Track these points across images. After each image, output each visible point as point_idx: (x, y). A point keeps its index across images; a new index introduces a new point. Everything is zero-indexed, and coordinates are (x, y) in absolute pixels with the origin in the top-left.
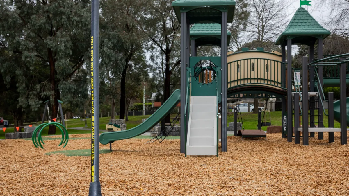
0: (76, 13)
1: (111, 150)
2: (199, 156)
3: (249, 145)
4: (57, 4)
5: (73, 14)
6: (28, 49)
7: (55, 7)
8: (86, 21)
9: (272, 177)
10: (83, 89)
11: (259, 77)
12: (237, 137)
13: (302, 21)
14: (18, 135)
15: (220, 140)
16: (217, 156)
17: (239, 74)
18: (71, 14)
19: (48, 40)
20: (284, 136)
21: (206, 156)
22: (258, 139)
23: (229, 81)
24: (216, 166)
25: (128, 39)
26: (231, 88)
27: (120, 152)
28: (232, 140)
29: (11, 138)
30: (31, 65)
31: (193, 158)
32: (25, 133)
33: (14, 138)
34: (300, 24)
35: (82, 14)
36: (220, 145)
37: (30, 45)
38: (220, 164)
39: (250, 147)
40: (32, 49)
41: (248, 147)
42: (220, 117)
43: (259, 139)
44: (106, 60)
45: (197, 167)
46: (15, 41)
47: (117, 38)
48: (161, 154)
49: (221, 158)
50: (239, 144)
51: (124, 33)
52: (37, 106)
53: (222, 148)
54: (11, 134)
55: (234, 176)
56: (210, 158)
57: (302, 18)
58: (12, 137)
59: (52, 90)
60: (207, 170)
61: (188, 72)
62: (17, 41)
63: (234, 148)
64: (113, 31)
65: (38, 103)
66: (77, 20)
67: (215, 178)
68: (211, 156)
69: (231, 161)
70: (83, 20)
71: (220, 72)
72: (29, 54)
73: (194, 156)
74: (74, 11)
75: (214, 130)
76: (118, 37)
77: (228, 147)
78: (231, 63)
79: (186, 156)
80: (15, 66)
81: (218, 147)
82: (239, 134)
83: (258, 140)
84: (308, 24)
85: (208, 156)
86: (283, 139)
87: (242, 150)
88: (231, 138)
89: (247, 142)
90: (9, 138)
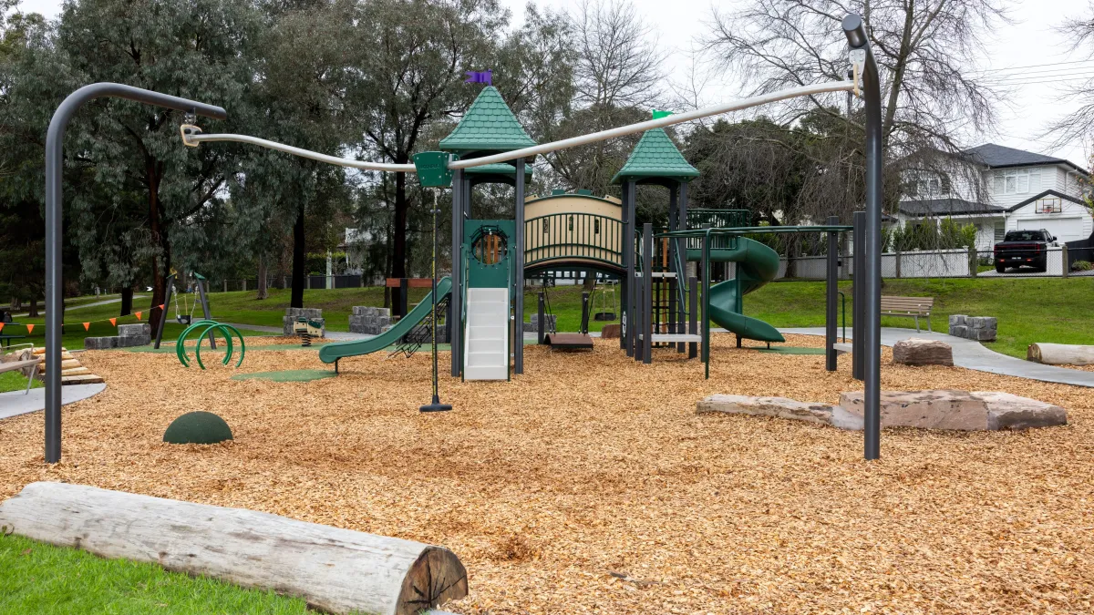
0: (211, 83)
1: (337, 373)
2: (482, 381)
3: (560, 361)
4: (169, 63)
5: (205, 84)
6: (109, 158)
7: (166, 67)
8: (233, 100)
9: (576, 405)
10: (221, 241)
11: (581, 242)
12: (543, 346)
13: (654, 150)
14: (109, 342)
15: (512, 355)
16: (509, 380)
17: (546, 235)
18: (200, 85)
19: (152, 140)
20: (623, 346)
21: (492, 381)
22: (579, 351)
23: (529, 248)
24: (508, 394)
25: (320, 138)
26: (532, 262)
27: (353, 376)
28: (535, 354)
29: (97, 348)
30: (115, 191)
31: (473, 384)
32: (122, 338)
33: (103, 348)
34: (650, 155)
35: (226, 86)
36: (513, 363)
37: (114, 150)
38: (512, 391)
39: (561, 367)
40: (115, 157)
41: (557, 367)
42: (513, 318)
43: (581, 351)
44: (274, 181)
45: (481, 396)
46: (79, 142)
47: (296, 133)
48: (418, 378)
49: (514, 384)
50: (546, 361)
51: (310, 124)
52: (128, 278)
53: (516, 368)
54: (97, 340)
55: (530, 405)
56: (498, 384)
57: (655, 145)
58: (99, 346)
59: (160, 245)
60: (496, 399)
61: (464, 251)
62: (85, 141)
63: (535, 368)
64: (288, 118)
65: (129, 273)
66: (214, 98)
67: (506, 407)
68: (500, 381)
69: (528, 388)
70: (226, 98)
71: (513, 251)
72: (111, 168)
73: (474, 381)
74: (207, 78)
75: (503, 342)
76: (298, 131)
77: (525, 367)
78: (532, 220)
79: (463, 381)
80: (71, 189)
81: (509, 366)
82: (545, 341)
83: (580, 354)
84: (664, 155)
85: (495, 381)
86: (622, 351)
87: (547, 372)
88: (531, 348)
89: (559, 356)
90: (92, 349)
